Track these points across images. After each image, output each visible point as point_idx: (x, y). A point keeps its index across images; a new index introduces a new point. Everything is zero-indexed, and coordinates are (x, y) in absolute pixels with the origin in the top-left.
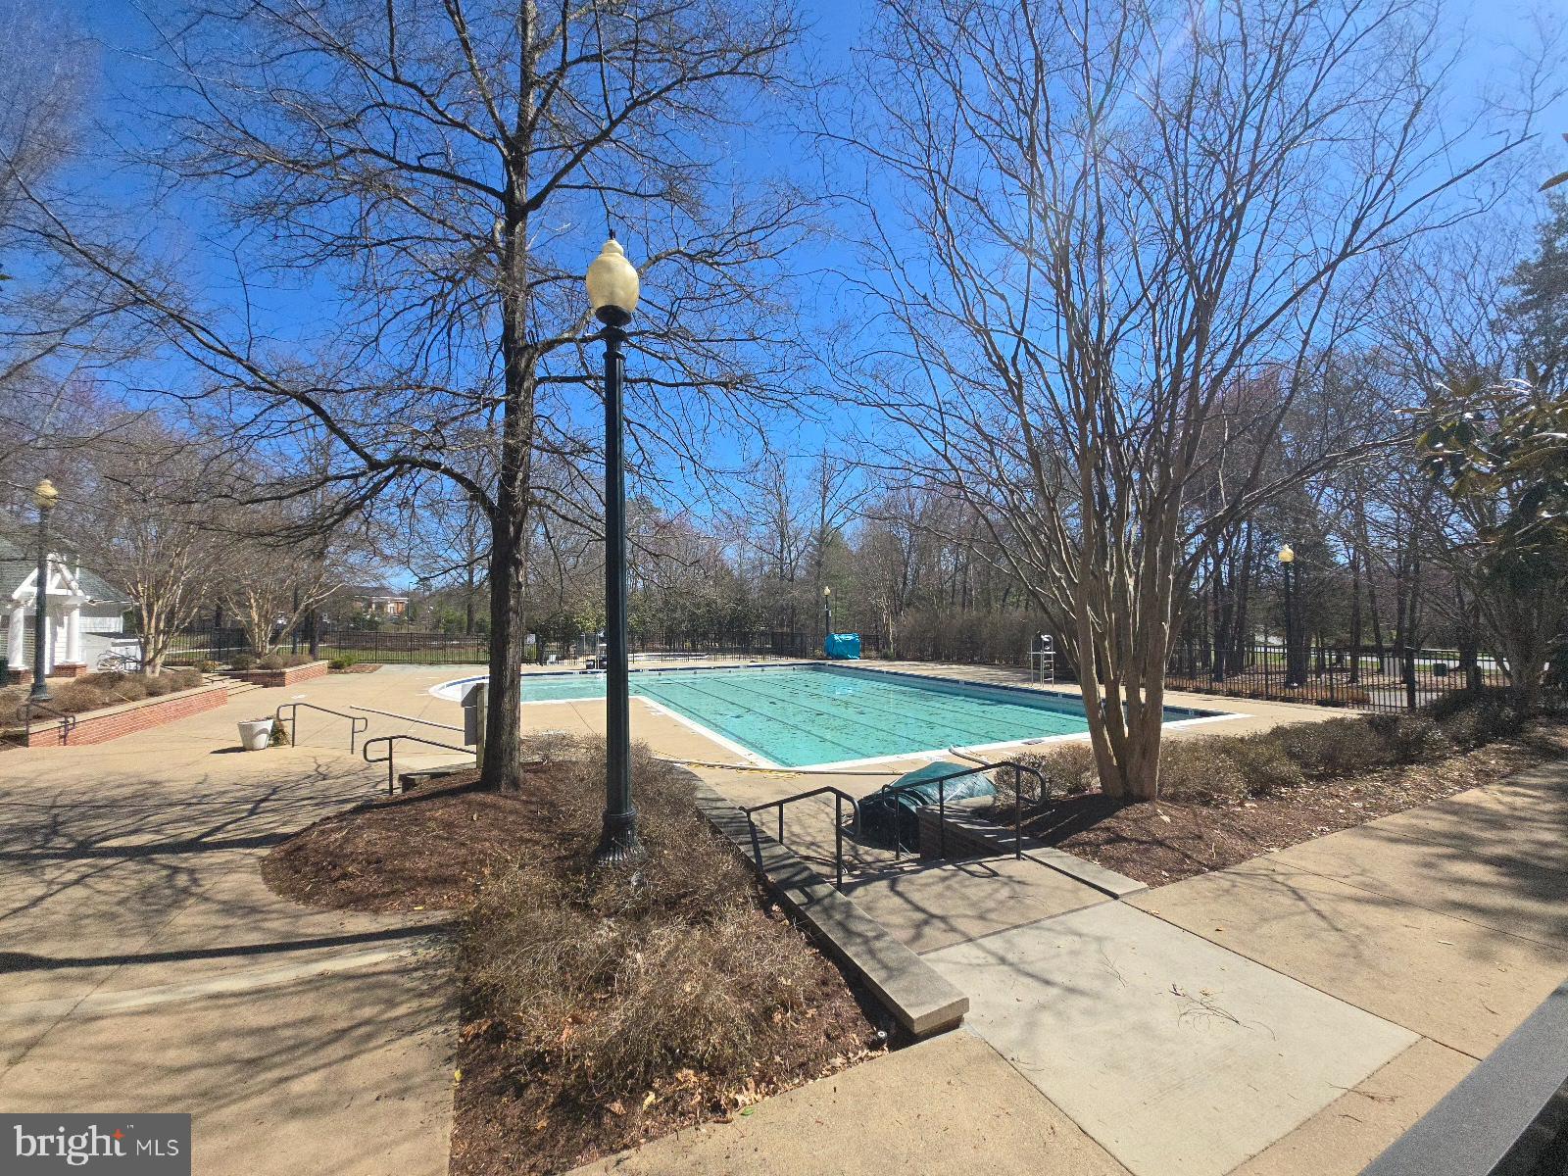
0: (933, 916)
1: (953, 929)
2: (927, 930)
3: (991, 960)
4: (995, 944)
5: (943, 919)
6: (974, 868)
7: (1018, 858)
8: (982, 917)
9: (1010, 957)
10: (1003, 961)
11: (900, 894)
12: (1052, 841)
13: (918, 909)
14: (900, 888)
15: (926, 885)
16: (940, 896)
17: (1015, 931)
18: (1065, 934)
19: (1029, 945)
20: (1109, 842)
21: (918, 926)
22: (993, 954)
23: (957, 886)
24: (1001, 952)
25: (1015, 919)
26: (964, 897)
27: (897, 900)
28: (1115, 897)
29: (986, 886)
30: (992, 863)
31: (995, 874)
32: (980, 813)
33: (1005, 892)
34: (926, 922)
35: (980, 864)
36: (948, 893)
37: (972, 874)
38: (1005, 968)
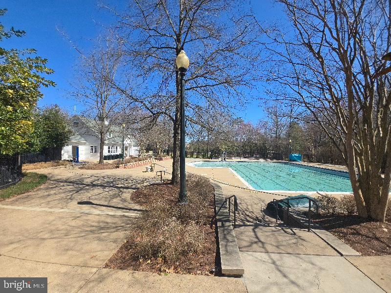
0: (260, 241)
1: (263, 247)
2: (255, 246)
3: (270, 261)
4: (275, 257)
5: (263, 243)
6: (289, 230)
7: (309, 231)
8: (277, 247)
9: (278, 263)
10: (274, 263)
11: (254, 232)
12: (327, 229)
13: (257, 237)
14: (256, 230)
15: (266, 231)
16: (267, 236)
17: (287, 255)
18: (307, 262)
19: (288, 262)
20: (353, 234)
21: (252, 243)
22: (272, 259)
23: (276, 234)
24: (275, 259)
25: (290, 251)
26: (276, 238)
27: (252, 234)
28: (342, 255)
29: (288, 237)
30: (296, 230)
31: (295, 234)
32: (305, 213)
33: (294, 241)
34: (256, 243)
35: (292, 230)
36: (272, 236)
37: (285, 232)
38: (273, 266)
